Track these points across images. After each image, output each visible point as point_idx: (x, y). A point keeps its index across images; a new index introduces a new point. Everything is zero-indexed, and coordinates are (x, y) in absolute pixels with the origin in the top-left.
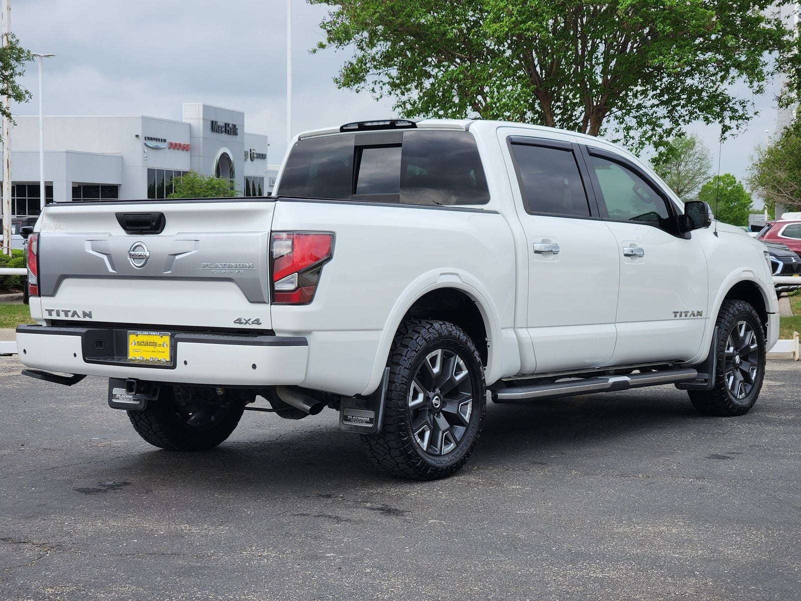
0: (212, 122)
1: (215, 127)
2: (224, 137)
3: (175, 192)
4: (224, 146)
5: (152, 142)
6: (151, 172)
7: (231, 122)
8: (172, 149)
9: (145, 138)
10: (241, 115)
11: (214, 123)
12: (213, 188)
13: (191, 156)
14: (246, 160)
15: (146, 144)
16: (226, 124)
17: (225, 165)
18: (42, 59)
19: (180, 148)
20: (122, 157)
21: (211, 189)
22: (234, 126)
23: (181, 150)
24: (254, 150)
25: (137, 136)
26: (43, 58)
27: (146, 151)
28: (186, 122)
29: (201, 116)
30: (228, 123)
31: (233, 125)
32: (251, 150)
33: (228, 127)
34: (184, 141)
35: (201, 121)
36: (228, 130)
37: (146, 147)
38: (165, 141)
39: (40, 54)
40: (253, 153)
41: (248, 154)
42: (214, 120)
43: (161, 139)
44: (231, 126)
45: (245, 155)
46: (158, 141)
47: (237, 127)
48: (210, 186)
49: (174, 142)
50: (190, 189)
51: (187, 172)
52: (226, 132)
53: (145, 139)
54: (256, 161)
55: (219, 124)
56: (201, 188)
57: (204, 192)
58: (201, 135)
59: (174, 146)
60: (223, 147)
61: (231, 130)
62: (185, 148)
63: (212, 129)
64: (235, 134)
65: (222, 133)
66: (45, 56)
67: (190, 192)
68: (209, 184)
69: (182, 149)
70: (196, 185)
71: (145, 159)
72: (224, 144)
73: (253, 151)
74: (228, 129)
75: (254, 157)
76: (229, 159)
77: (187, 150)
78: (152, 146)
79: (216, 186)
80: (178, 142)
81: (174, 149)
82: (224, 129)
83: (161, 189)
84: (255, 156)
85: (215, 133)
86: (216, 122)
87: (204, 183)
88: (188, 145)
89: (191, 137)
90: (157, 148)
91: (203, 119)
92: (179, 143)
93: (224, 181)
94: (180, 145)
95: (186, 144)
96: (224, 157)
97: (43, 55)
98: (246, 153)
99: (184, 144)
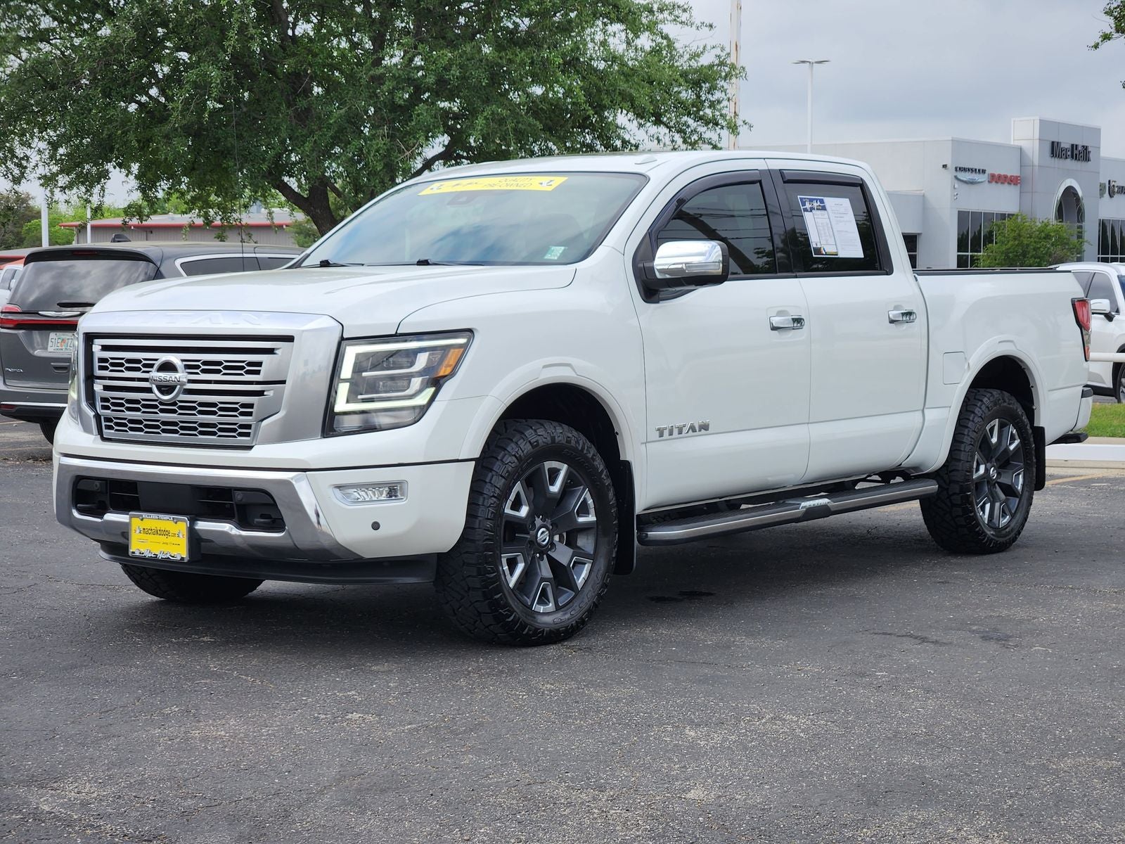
0: (1053, 143)
1: (1056, 150)
2: (1070, 164)
3: (996, 243)
4: (1070, 177)
5: (965, 173)
6: (962, 216)
7: (1080, 142)
8: (994, 183)
9: (956, 168)
10: (1097, 132)
11: (1055, 144)
12: (1048, 237)
13: (1020, 192)
14: (1102, 195)
15: (956, 177)
16: (1072, 145)
17: (1070, 204)
18: (812, 66)
19: (1005, 181)
20: (924, 196)
21: (1044, 238)
22: (1085, 148)
23: (1006, 184)
24: (1115, 182)
25: (945, 166)
26: (814, 64)
27: (956, 186)
28: (1016, 144)
29: (1037, 136)
30: (1077, 144)
31: (1083, 146)
32: (1109, 181)
33: (1076, 149)
34: (1012, 171)
35: (1037, 143)
36: (1076, 155)
37: (956, 181)
38: (984, 171)
39: (810, 60)
40: (1114, 186)
41: (1105, 187)
42: (1056, 140)
43: (979, 170)
44: (1080, 148)
45: (1100, 190)
46: (974, 173)
47: (1090, 149)
48: (1043, 235)
49: (997, 173)
50: (1015, 239)
51: (1013, 215)
52: (1072, 157)
53: (956, 170)
54: (1116, 196)
55: (1062, 146)
56: (1031, 237)
57: (1035, 242)
58: (1036, 162)
59: (997, 179)
60: (1068, 178)
61: (1080, 154)
62: (1013, 181)
63: (1052, 153)
64: (1087, 159)
65: (1066, 158)
66: (817, 62)
67: (1017, 242)
68: (1041, 231)
69: (1009, 183)
70: (1023, 233)
71: (956, 197)
72: (1070, 174)
73: (1112, 184)
74: (1075, 152)
75: (1114, 192)
76: (1076, 194)
77: (1016, 184)
78: (965, 179)
79: (1052, 234)
80: (1002, 173)
81: (996, 182)
82: (1069, 153)
83: (976, 239)
84: (1116, 189)
85: (1056, 159)
86: (1058, 143)
87: (1034, 230)
88: (1017, 177)
89: (1022, 166)
90: (972, 183)
91: (1039, 139)
92: (1006, 174)
93: (1068, 227)
94: (1006, 177)
95: (1015, 175)
96: (1070, 192)
97: (813, 61)
98: (1102, 187)
99: (1011, 176)
